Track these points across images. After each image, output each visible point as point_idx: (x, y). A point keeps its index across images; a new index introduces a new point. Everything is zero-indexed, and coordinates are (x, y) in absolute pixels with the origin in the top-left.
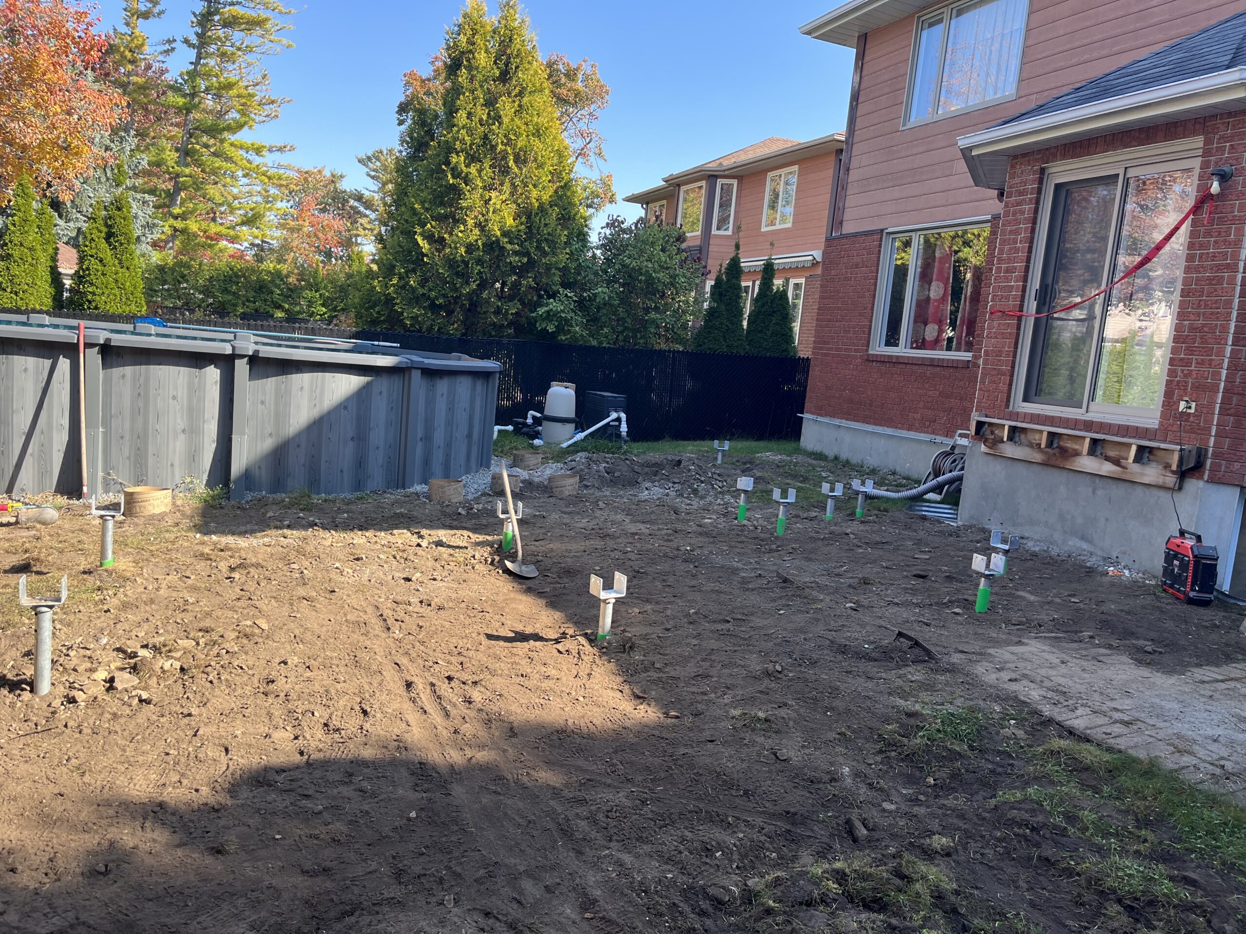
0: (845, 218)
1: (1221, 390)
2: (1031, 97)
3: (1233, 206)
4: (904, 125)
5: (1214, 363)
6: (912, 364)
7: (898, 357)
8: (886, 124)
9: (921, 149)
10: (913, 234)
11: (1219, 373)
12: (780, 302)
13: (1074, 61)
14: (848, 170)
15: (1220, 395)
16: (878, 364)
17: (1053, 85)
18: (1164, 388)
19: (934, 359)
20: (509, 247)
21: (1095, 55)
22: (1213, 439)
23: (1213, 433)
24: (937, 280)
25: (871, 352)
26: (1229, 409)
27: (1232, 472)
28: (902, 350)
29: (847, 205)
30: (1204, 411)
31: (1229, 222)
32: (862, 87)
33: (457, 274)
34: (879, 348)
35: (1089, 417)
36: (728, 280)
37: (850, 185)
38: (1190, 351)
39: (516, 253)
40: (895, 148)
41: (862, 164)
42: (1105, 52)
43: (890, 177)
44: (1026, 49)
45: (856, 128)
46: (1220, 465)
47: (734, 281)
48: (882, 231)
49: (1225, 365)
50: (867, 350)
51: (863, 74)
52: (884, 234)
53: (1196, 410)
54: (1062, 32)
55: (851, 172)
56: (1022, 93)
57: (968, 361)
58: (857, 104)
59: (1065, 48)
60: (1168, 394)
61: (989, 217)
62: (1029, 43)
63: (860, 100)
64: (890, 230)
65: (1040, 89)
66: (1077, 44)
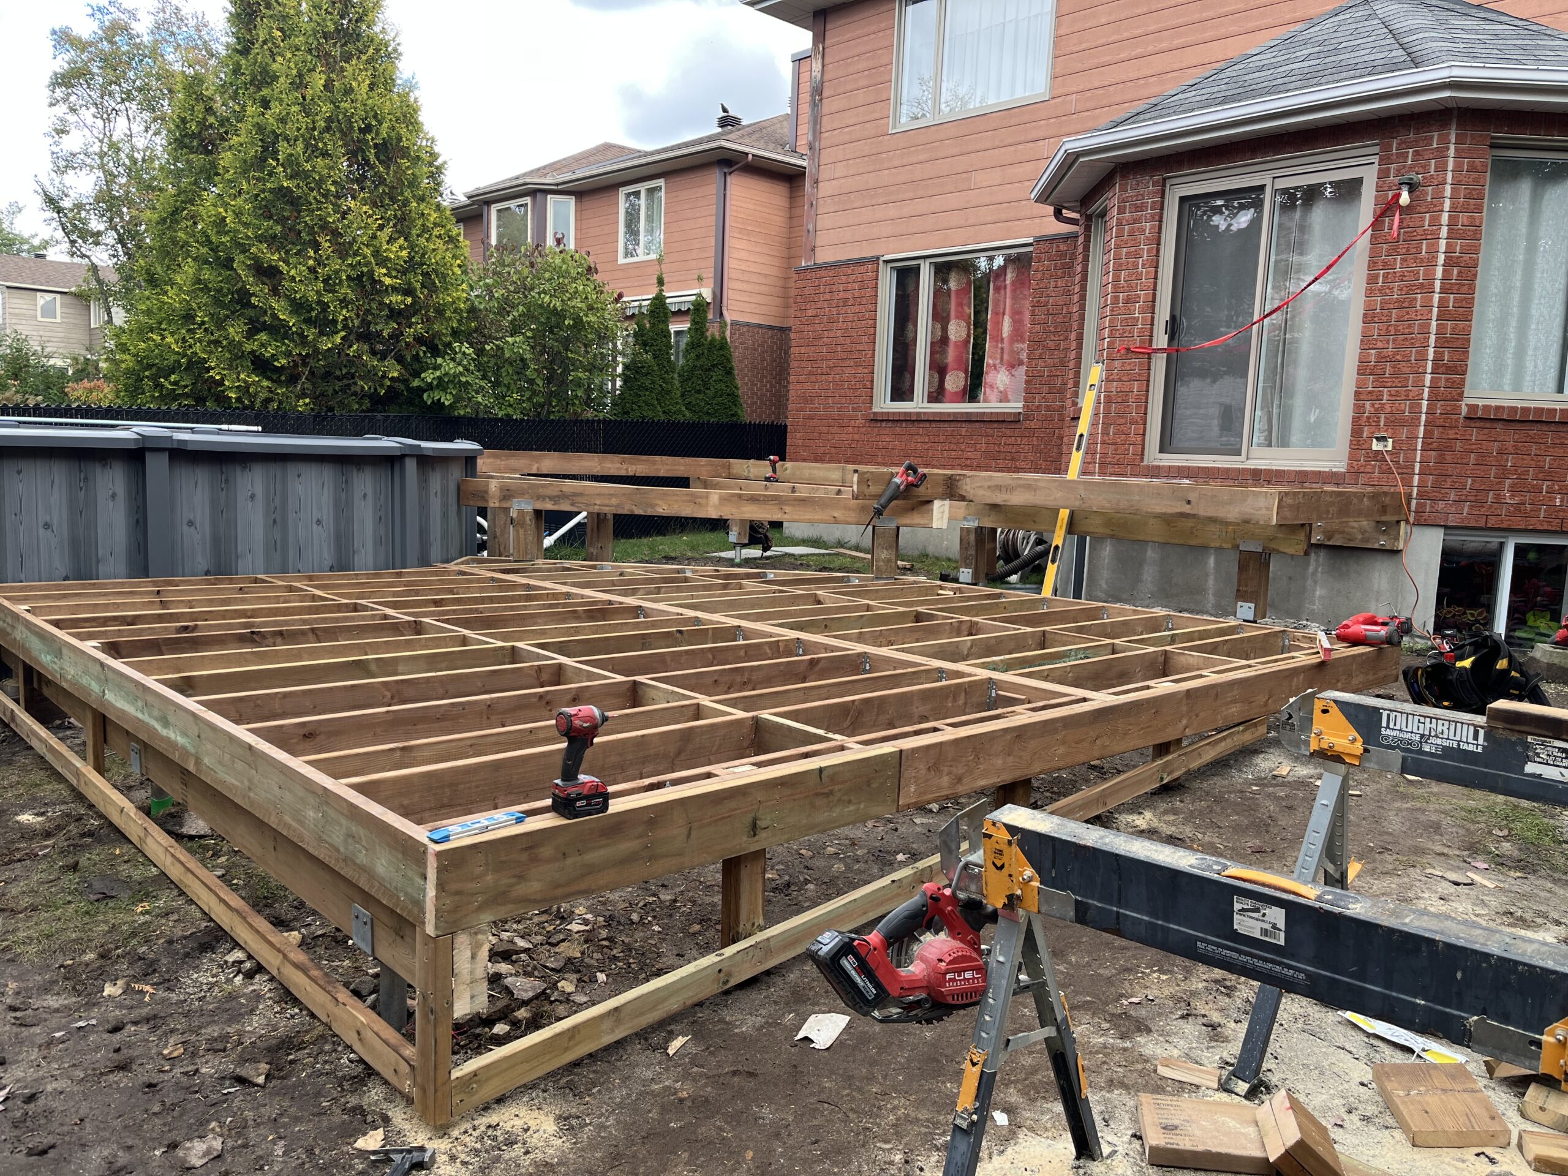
0: (818, 243)
1: (1423, 423)
2: (1069, 98)
3: (1423, 220)
4: (894, 127)
5: (1411, 394)
6: (940, 421)
7: (918, 414)
8: (867, 125)
9: (922, 157)
10: (921, 262)
11: (1420, 405)
12: (721, 352)
13: (1123, 55)
14: (817, 182)
15: (1422, 428)
16: (890, 424)
17: (1096, 84)
18: (1350, 426)
19: (971, 413)
20: (388, 281)
21: (1150, 49)
22: (1417, 477)
23: (1417, 471)
24: (957, 318)
25: (875, 409)
26: (1431, 443)
27: (1437, 512)
28: (918, 404)
29: (819, 226)
30: (1404, 447)
31: (1419, 237)
32: (826, 78)
33: (308, 321)
34: (883, 404)
35: (1251, 464)
36: (653, 325)
37: (821, 201)
38: (1380, 382)
39: (395, 289)
40: (884, 156)
41: (837, 175)
42: (1164, 45)
43: (881, 191)
44: (1058, 39)
45: (823, 130)
46: (1425, 505)
47: (661, 326)
48: (878, 258)
49: (1426, 395)
50: (871, 408)
51: (827, 61)
52: (881, 263)
53: (1394, 447)
54: (1104, 20)
55: (821, 185)
56: (1057, 92)
57: (1020, 413)
58: (821, 100)
59: (1110, 40)
60: (1356, 432)
61: (1030, 240)
62: (1062, 32)
63: (825, 94)
64: (886, 257)
65: (1081, 88)
66: (1126, 35)
